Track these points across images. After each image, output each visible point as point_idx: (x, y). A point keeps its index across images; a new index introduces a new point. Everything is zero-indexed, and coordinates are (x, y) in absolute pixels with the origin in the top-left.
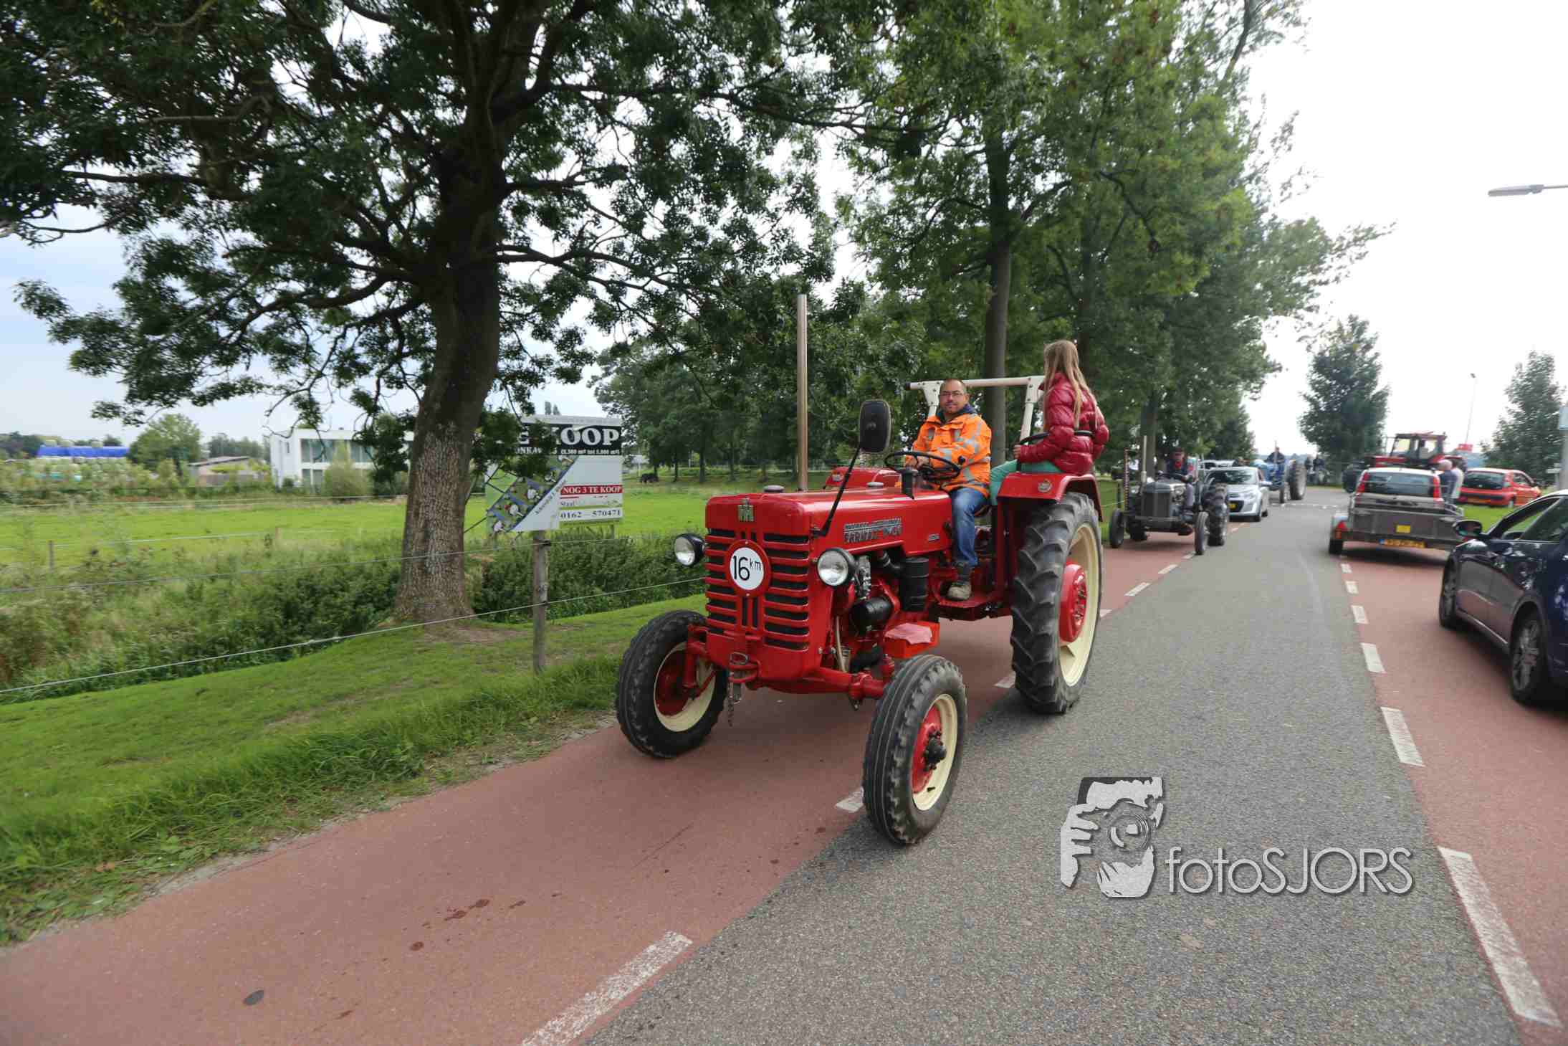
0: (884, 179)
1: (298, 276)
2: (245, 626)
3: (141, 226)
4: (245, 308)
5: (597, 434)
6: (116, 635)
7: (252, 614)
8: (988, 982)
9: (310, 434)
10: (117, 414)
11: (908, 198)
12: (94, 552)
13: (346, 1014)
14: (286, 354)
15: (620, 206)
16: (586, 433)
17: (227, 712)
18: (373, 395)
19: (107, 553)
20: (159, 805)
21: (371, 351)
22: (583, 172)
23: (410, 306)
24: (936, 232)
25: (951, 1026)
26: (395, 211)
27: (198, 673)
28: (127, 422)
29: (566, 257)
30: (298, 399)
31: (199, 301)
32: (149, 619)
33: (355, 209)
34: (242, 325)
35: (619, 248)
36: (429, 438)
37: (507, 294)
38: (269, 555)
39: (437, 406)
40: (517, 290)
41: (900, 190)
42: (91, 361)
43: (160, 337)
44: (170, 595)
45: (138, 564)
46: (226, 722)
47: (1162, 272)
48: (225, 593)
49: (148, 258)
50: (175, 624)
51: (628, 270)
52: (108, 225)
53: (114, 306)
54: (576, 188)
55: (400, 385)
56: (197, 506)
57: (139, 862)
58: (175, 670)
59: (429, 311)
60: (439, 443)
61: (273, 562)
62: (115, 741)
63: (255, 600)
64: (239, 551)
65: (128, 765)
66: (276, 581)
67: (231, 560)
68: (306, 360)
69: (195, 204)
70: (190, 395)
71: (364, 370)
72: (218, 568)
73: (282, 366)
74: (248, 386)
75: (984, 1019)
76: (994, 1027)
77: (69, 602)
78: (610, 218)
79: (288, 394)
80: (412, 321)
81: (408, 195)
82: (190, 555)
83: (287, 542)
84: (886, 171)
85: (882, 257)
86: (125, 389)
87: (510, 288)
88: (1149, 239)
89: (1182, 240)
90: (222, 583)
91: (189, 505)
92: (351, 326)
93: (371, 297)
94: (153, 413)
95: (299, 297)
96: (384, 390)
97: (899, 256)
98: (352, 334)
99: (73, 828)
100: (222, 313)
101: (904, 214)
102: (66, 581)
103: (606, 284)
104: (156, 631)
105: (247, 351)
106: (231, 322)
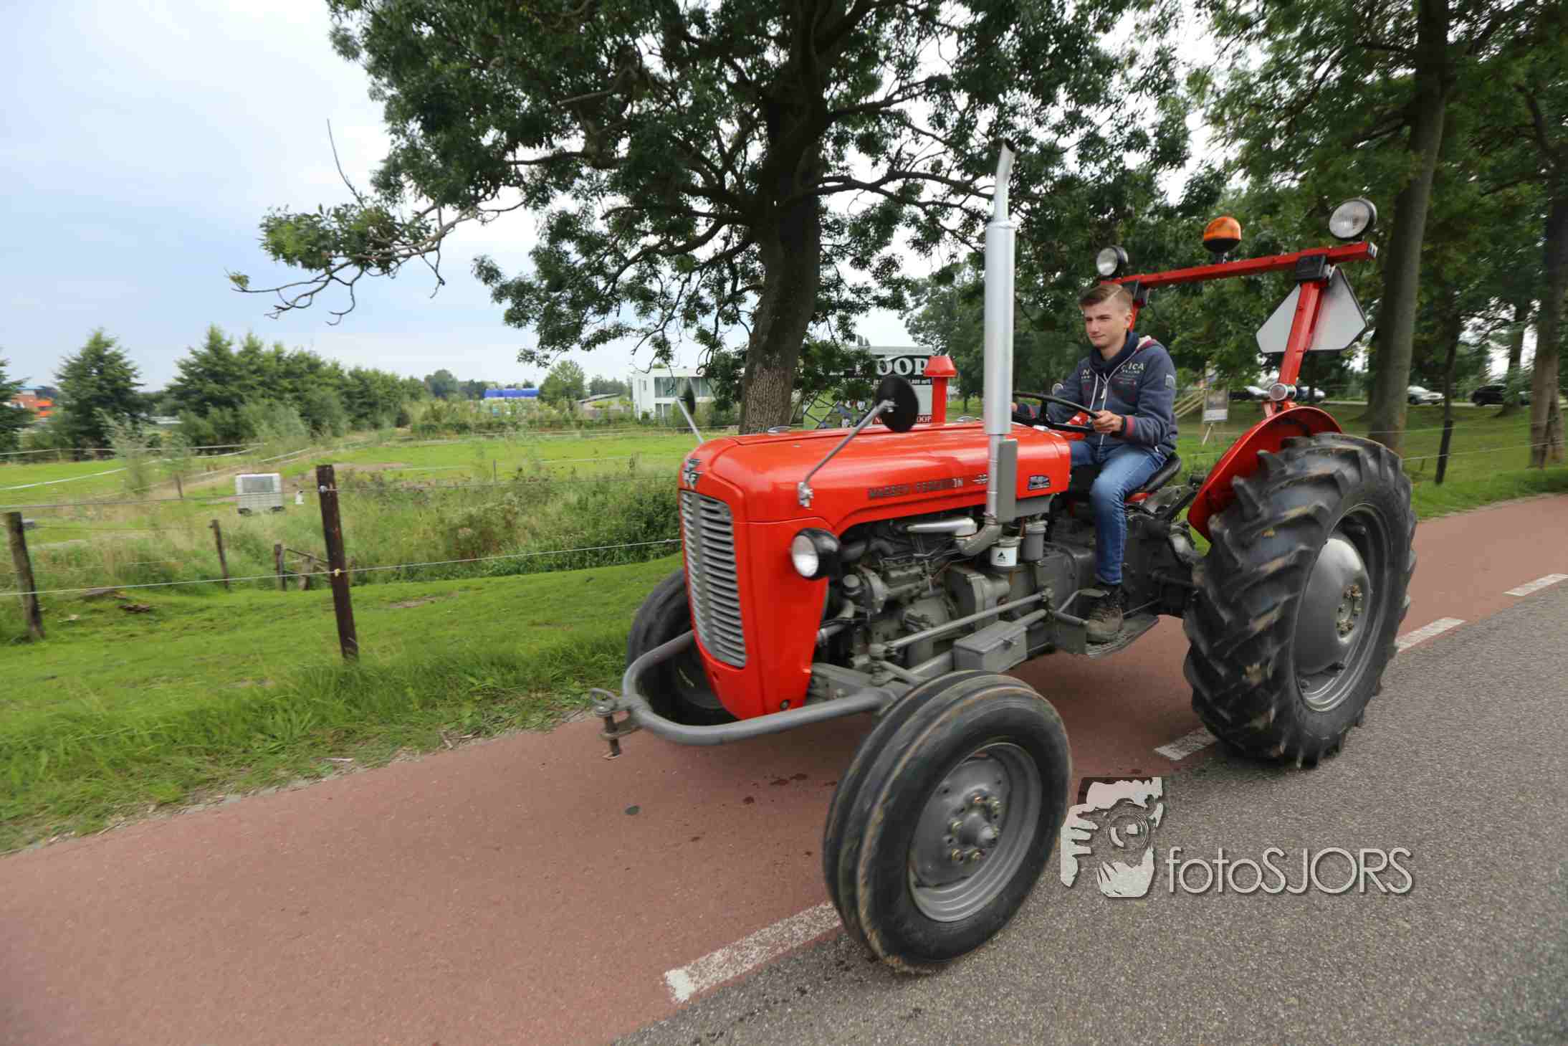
0: (1260, 36)
1: (655, 231)
2: (618, 534)
3: (545, 201)
4: (615, 262)
5: (908, 363)
6: (535, 534)
7: (622, 522)
8: (1341, 973)
9: (664, 373)
10: (533, 358)
11: (1290, 55)
13: (695, 839)
14: (646, 299)
15: (939, 121)
16: (897, 363)
17: (607, 597)
18: (712, 332)
19: (527, 471)
20: (567, 657)
21: (712, 291)
22: (901, 89)
23: (742, 247)
24: (1329, 92)
25: (1287, 1008)
26: (729, 160)
27: (584, 567)
28: (539, 364)
29: (884, 181)
30: (654, 340)
31: (584, 260)
32: (554, 524)
33: (698, 162)
34: (613, 278)
35: (937, 165)
36: (757, 368)
37: (828, 227)
38: (633, 476)
39: (765, 338)
40: (836, 222)
41: (1279, 47)
42: (515, 317)
43: (559, 294)
44: (566, 505)
45: (546, 480)
46: (607, 604)
48: (604, 505)
49: (551, 228)
50: (571, 528)
51: (945, 187)
52: (526, 203)
53: (530, 270)
54: (894, 108)
55: (734, 322)
56: (583, 436)
57: (556, 696)
58: (573, 566)
59: (758, 250)
60: (766, 372)
61: (636, 482)
62: (538, 610)
63: (623, 513)
64: (610, 469)
65: (545, 628)
66: (638, 497)
67: (607, 479)
68: (663, 308)
69: (581, 176)
70: (580, 341)
71: (705, 310)
72: (598, 485)
73: (644, 311)
74: (619, 331)
75: (1332, 1012)
76: (1345, 1023)
77: (506, 507)
78: (927, 134)
79: (647, 335)
80: (743, 262)
81: (741, 142)
82: (579, 474)
83: (647, 466)
84: (1262, 26)
85: (1247, 137)
86: (536, 338)
87: (830, 220)
90: (600, 497)
91: (578, 434)
92: (694, 270)
93: (710, 242)
94: (557, 357)
95: (655, 249)
96: (722, 327)
97: (1271, 134)
98: (696, 277)
99: (518, 664)
100: (600, 270)
101: (1283, 76)
102: (504, 491)
103: (923, 206)
104: (558, 533)
105: (618, 300)
106: (606, 276)
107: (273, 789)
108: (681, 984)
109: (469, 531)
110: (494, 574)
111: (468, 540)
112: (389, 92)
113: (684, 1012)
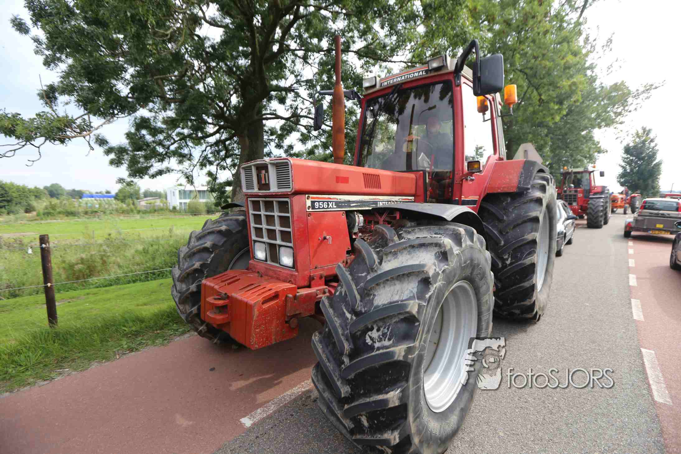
1: (188, 127)
3: (135, 111)
6: (119, 266)
7: (167, 258)
9: (189, 187)
10: (124, 182)
12: (110, 235)
14: (183, 157)
18: (215, 173)
19: (114, 235)
20: (169, 315)
21: (215, 156)
22: (297, 83)
23: (229, 138)
27: (148, 281)
29: (290, 117)
30: (186, 175)
31: (153, 139)
32: (130, 260)
34: (167, 147)
35: (310, 112)
36: (238, 189)
37: (265, 131)
38: (171, 236)
40: (270, 130)
42: (116, 163)
43: (140, 153)
44: (137, 251)
45: (124, 240)
47: (544, 112)
48: (157, 250)
49: (136, 124)
50: (140, 262)
53: (124, 142)
55: (224, 169)
56: (141, 217)
57: (167, 331)
58: (140, 280)
59: (237, 140)
61: (173, 239)
63: (168, 254)
64: (160, 234)
65: (145, 307)
66: (175, 246)
67: (158, 238)
68: (189, 159)
69: (153, 102)
70: (148, 174)
71: (211, 163)
72: (153, 241)
73: (181, 162)
74: (168, 170)
77: (103, 253)
78: (308, 101)
79: (182, 173)
80: (229, 144)
82: (142, 236)
83: (177, 231)
86: (127, 173)
87: (267, 129)
88: (538, 98)
89: (554, 98)
90: (155, 247)
91: (138, 217)
93: (215, 136)
94: (136, 180)
95: (190, 136)
96: (219, 171)
98: (209, 148)
99: (146, 320)
100: (160, 143)
102: (101, 245)
103: (305, 127)
104: (133, 265)
105: (169, 157)
106: (164, 146)
107: (28, 388)
108: (247, 422)
109: (80, 266)
110: (97, 287)
111: (80, 271)
112: (48, 53)
113: (250, 430)
